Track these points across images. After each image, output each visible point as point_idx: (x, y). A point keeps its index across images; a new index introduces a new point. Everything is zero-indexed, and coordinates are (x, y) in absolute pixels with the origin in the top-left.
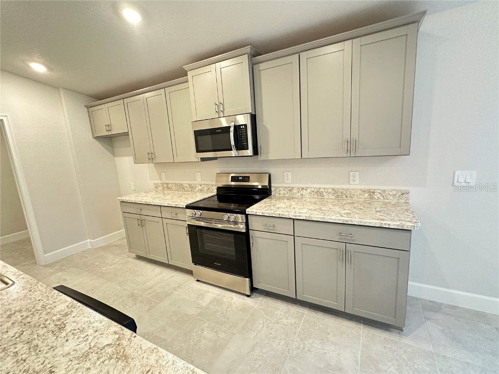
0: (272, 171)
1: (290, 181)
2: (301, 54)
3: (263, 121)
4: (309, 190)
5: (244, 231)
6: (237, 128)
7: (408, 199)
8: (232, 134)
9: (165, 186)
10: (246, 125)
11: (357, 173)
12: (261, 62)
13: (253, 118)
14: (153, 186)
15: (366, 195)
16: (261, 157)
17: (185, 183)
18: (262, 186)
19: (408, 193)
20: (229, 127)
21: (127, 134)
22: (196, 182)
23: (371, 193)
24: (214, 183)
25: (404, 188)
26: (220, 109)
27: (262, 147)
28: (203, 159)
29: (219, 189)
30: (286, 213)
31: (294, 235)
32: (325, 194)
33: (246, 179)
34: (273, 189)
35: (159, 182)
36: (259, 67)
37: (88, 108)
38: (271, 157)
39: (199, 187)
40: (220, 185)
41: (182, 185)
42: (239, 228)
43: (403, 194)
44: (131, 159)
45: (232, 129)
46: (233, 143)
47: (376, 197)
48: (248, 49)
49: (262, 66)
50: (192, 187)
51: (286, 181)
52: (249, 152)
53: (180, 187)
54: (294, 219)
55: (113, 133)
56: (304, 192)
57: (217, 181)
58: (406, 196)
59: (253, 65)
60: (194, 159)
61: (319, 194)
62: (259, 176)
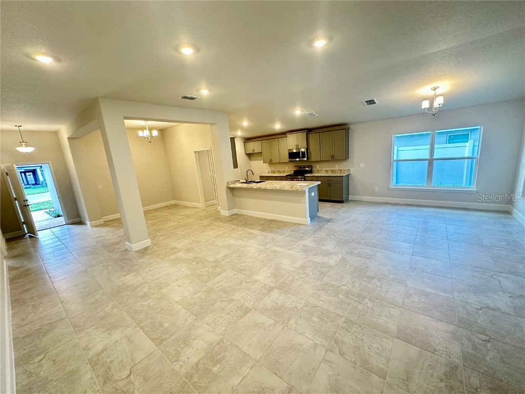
0: (313, 165)
1: (318, 168)
3: (310, 150)
4: (324, 170)
6: (302, 152)
8: (300, 154)
9: (273, 171)
10: (305, 151)
11: (337, 165)
13: (307, 149)
15: (339, 171)
16: (309, 160)
17: (281, 170)
18: (310, 170)
20: (300, 152)
21: (261, 153)
23: (341, 170)
24: (292, 170)
26: (298, 148)
27: (310, 158)
28: (290, 161)
30: (315, 175)
33: (304, 168)
34: (313, 171)
35: (270, 170)
37: (244, 143)
38: (312, 160)
39: (287, 171)
40: (295, 170)
44: (262, 161)
46: (301, 156)
48: (305, 131)
49: (310, 135)
52: (305, 159)
53: (279, 172)
56: (322, 171)
59: (307, 135)
60: (287, 161)
61: (327, 171)
62: (308, 167)
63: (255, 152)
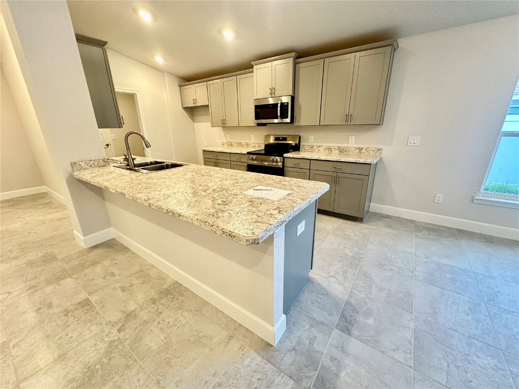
0: (302, 134)
1: (312, 141)
2: (326, 59)
3: (298, 101)
4: (323, 147)
5: (281, 167)
6: (282, 104)
7: (381, 153)
8: (279, 109)
9: (229, 144)
10: (288, 103)
11: (354, 137)
12: (301, 63)
13: (293, 98)
14: (221, 144)
15: (358, 150)
16: (296, 124)
17: (243, 142)
18: (295, 144)
19: (381, 149)
20: (278, 104)
21: (207, 106)
22: (251, 141)
23: (361, 149)
24: (263, 142)
25: (379, 147)
26: (273, 92)
27: (297, 117)
28: (259, 125)
29: (266, 146)
30: (306, 156)
31: (310, 169)
32: (333, 150)
33: (285, 139)
34: (301, 146)
35: (225, 141)
36: (299, 66)
37: (180, 87)
38: (302, 124)
39: (253, 145)
40: (267, 143)
41: (241, 143)
42: (278, 165)
43: (378, 150)
44: (209, 124)
45: (279, 105)
46: (279, 114)
47: (363, 152)
48: (293, 54)
49: (301, 65)
50: (247, 144)
51: (310, 141)
52: (288, 120)
53: (240, 144)
54: (310, 160)
55: (197, 105)
56: (320, 149)
57: (265, 141)
58: (380, 151)
59: (295, 65)
60: (253, 124)
61: (330, 149)
62: (293, 137)
63: (198, 104)
